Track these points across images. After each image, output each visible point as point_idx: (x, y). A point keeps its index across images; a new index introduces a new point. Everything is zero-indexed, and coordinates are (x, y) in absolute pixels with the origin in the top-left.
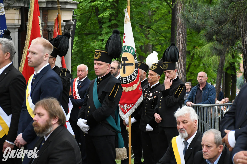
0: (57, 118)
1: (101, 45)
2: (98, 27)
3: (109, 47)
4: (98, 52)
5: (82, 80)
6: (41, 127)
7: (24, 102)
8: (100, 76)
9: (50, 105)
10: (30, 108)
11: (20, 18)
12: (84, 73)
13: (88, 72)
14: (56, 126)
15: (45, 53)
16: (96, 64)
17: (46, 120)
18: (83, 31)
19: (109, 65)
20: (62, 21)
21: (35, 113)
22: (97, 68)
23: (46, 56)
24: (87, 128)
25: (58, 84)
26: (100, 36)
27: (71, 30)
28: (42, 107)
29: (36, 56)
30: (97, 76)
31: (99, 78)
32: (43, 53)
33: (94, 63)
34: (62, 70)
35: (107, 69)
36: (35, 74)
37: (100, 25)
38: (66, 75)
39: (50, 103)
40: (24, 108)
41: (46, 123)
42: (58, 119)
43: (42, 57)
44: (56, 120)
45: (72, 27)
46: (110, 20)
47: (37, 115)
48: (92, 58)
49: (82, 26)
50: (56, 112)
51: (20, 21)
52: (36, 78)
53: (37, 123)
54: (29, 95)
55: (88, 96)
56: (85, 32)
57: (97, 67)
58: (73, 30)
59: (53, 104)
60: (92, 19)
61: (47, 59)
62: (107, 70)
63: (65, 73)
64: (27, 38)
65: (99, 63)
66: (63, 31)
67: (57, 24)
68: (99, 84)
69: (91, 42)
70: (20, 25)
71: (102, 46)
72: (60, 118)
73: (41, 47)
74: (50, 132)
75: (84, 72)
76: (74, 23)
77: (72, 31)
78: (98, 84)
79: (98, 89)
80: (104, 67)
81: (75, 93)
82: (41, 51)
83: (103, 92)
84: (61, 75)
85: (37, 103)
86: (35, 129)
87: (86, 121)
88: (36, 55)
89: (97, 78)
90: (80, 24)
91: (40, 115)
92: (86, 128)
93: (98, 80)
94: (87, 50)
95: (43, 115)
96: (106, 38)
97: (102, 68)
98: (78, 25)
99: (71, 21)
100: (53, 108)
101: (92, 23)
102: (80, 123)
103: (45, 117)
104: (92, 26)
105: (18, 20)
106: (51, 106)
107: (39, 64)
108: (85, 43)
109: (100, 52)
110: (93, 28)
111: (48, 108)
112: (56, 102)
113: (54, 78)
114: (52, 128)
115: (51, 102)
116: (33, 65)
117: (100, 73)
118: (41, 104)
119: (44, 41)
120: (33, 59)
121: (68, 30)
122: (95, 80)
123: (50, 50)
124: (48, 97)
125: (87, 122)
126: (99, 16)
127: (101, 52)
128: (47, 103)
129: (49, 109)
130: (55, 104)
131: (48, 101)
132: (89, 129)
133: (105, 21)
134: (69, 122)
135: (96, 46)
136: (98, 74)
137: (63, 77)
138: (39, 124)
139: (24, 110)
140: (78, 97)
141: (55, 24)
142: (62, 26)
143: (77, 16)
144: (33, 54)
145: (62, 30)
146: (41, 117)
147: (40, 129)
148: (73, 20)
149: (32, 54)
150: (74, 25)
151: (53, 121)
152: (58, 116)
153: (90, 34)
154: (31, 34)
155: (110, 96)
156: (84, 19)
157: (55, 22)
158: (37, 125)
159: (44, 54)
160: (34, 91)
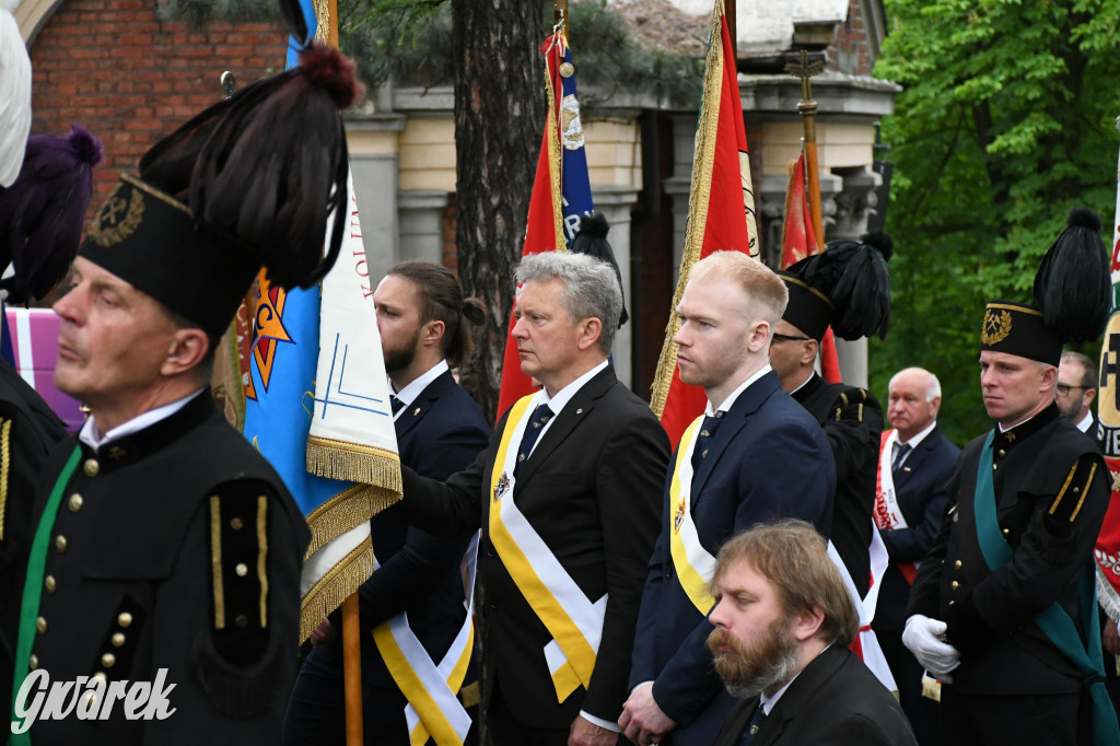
0: (816, 610)
1: (1007, 277)
2: (986, 198)
3: (1051, 287)
4: (997, 312)
5: (914, 442)
6: (746, 656)
7: (659, 542)
8: (1007, 420)
9: (784, 554)
10: (690, 569)
11: (639, 162)
12: (918, 409)
13: (938, 403)
14: (813, 650)
15: (753, 319)
16: (991, 368)
17: (766, 622)
18: (919, 214)
19: (1048, 372)
20: (826, 174)
21: (716, 592)
22: (995, 383)
23: (757, 333)
24: (949, 659)
25: (814, 456)
26: (999, 240)
27: (867, 212)
28: (752, 564)
29: (714, 335)
30: (995, 421)
31: (1002, 430)
32: (745, 318)
33: (981, 360)
34: (843, 395)
35: (1041, 392)
36: (711, 414)
37: (996, 190)
38: (860, 418)
39: (783, 546)
40: (658, 567)
41: (768, 636)
42: (822, 618)
43: (741, 337)
44: (812, 621)
45: (872, 198)
46: (1044, 166)
47: (726, 600)
48: (957, 337)
49: (912, 191)
50: (813, 586)
51: (638, 174)
52: (712, 434)
53: (726, 635)
54: (681, 509)
55: (953, 513)
56: (928, 220)
57: (994, 380)
58: (874, 212)
59: (798, 550)
60: (958, 161)
61: (763, 344)
62: (1041, 395)
63: (858, 408)
64: (690, 250)
65: (1002, 360)
66: (833, 217)
67: (800, 186)
68: (1004, 457)
69: (954, 265)
70: (640, 194)
71: (1013, 281)
72: (833, 612)
73: (734, 293)
74: (788, 675)
75: (916, 405)
76: (878, 180)
77: (871, 216)
78: (996, 458)
79: (999, 482)
80: (1027, 380)
81: (883, 502)
82: (736, 312)
83: (1021, 495)
84: (838, 419)
85: (727, 547)
86: (720, 664)
87: (941, 626)
88: (713, 329)
89: (993, 431)
90: (905, 182)
91: (740, 598)
92: (941, 656)
93: (1000, 440)
94: (936, 302)
95: (754, 599)
96: (1031, 244)
97: (1015, 386)
98: (896, 186)
99: (869, 171)
100: (797, 565)
101: (958, 180)
102: (916, 635)
103: (766, 608)
104: (962, 196)
105: (627, 171)
106: (789, 557)
107: (729, 372)
108: (926, 272)
109: (1007, 311)
110: (963, 201)
111: (775, 568)
112: (813, 540)
113: (796, 432)
114: (796, 659)
115: (788, 539)
116: (701, 378)
117: (1005, 407)
118: (743, 549)
119: (743, 264)
120: (698, 351)
121: (851, 210)
122: (985, 438)
123: (774, 307)
124: (776, 521)
125: (947, 632)
126: (991, 148)
127: (1013, 313)
128: (769, 545)
129: (781, 571)
130: (806, 549)
131: (775, 535)
132: (959, 663)
133: (1020, 168)
134: (872, 631)
135: (984, 283)
136: (1000, 412)
137: (846, 427)
138: (738, 640)
139: (659, 579)
140: (895, 519)
141: (793, 187)
142: (825, 196)
143: (893, 145)
144: (698, 329)
145: (824, 215)
146: (745, 608)
147: (743, 663)
148: (876, 168)
149: (692, 326)
150: (880, 188)
151: (800, 625)
152: (822, 603)
153: (950, 227)
154: (706, 232)
155: (1052, 511)
156: (925, 163)
157: (794, 179)
158: (727, 644)
159: (749, 324)
160: (706, 490)
